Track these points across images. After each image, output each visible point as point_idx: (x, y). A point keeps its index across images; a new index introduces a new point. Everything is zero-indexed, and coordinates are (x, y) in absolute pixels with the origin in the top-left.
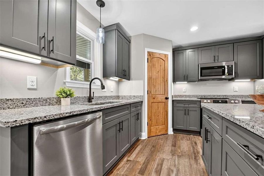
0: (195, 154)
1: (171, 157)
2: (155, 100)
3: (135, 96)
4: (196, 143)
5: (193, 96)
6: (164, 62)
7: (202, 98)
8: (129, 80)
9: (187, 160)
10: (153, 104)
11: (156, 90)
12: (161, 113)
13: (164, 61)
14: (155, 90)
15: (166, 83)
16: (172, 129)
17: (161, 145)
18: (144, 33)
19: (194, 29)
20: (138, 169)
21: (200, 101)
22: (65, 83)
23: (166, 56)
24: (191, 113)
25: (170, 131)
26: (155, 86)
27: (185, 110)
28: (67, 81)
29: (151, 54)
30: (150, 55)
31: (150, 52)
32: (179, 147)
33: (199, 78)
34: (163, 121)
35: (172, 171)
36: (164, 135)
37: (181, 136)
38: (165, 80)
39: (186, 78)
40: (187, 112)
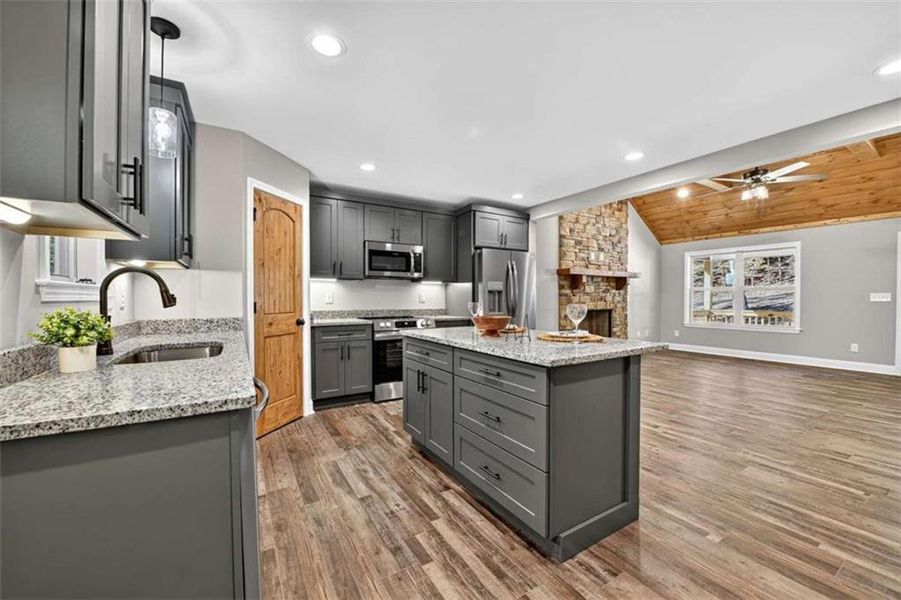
0: (382, 433)
1: (345, 453)
2: (274, 330)
3: (212, 322)
4: (372, 416)
5: (350, 314)
7: (370, 316)
9: (376, 446)
10: (268, 340)
11: (275, 302)
12: (288, 364)
13: (294, 222)
14: (272, 301)
15: (297, 282)
16: (311, 403)
17: (307, 443)
19: (368, 167)
20: (298, 499)
21: (373, 325)
23: (297, 208)
24: (354, 354)
25: (308, 409)
26: (272, 288)
27: (342, 348)
29: (262, 198)
30: (260, 200)
31: (260, 191)
32: (349, 433)
33: (367, 274)
34: (293, 384)
35: (365, 471)
36: (294, 421)
37: (335, 412)
38: (297, 273)
39: (338, 270)
40: (345, 354)
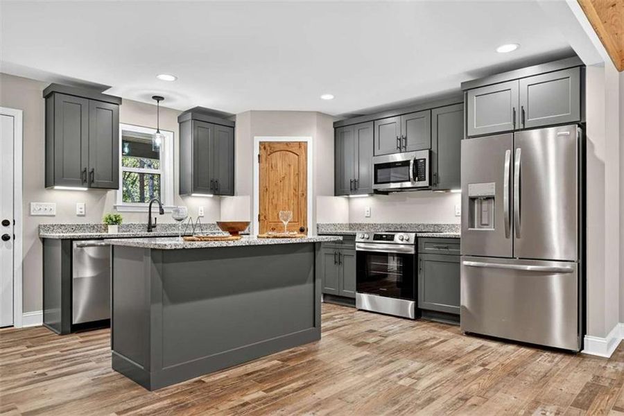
6: (297, 157)
7: (396, 230)
8: (233, 195)
13: (297, 155)
14: (275, 214)
15: (301, 200)
18: (253, 109)
22: (115, 207)
23: (301, 145)
24: (345, 261)
26: (276, 205)
27: (335, 254)
28: (117, 204)
29: (267, 146)
30: (265, 148)
31: (265, 142)
33: (373, 188)
38: (301, 193)
39: (353, 186)
40: (337, 260)
